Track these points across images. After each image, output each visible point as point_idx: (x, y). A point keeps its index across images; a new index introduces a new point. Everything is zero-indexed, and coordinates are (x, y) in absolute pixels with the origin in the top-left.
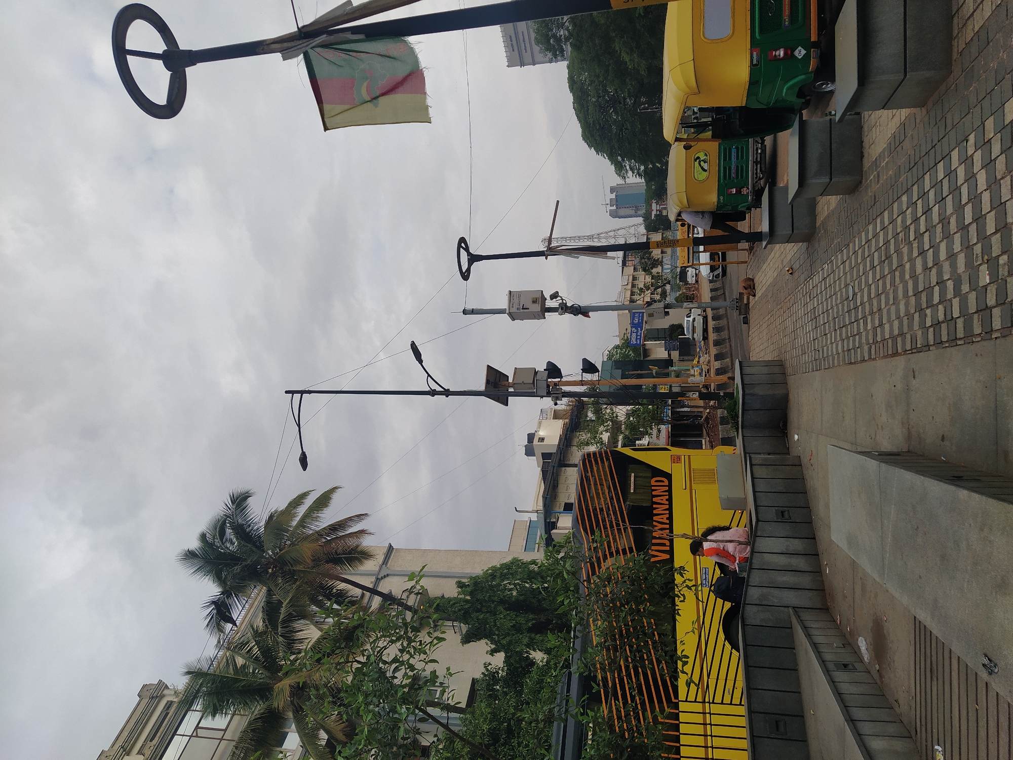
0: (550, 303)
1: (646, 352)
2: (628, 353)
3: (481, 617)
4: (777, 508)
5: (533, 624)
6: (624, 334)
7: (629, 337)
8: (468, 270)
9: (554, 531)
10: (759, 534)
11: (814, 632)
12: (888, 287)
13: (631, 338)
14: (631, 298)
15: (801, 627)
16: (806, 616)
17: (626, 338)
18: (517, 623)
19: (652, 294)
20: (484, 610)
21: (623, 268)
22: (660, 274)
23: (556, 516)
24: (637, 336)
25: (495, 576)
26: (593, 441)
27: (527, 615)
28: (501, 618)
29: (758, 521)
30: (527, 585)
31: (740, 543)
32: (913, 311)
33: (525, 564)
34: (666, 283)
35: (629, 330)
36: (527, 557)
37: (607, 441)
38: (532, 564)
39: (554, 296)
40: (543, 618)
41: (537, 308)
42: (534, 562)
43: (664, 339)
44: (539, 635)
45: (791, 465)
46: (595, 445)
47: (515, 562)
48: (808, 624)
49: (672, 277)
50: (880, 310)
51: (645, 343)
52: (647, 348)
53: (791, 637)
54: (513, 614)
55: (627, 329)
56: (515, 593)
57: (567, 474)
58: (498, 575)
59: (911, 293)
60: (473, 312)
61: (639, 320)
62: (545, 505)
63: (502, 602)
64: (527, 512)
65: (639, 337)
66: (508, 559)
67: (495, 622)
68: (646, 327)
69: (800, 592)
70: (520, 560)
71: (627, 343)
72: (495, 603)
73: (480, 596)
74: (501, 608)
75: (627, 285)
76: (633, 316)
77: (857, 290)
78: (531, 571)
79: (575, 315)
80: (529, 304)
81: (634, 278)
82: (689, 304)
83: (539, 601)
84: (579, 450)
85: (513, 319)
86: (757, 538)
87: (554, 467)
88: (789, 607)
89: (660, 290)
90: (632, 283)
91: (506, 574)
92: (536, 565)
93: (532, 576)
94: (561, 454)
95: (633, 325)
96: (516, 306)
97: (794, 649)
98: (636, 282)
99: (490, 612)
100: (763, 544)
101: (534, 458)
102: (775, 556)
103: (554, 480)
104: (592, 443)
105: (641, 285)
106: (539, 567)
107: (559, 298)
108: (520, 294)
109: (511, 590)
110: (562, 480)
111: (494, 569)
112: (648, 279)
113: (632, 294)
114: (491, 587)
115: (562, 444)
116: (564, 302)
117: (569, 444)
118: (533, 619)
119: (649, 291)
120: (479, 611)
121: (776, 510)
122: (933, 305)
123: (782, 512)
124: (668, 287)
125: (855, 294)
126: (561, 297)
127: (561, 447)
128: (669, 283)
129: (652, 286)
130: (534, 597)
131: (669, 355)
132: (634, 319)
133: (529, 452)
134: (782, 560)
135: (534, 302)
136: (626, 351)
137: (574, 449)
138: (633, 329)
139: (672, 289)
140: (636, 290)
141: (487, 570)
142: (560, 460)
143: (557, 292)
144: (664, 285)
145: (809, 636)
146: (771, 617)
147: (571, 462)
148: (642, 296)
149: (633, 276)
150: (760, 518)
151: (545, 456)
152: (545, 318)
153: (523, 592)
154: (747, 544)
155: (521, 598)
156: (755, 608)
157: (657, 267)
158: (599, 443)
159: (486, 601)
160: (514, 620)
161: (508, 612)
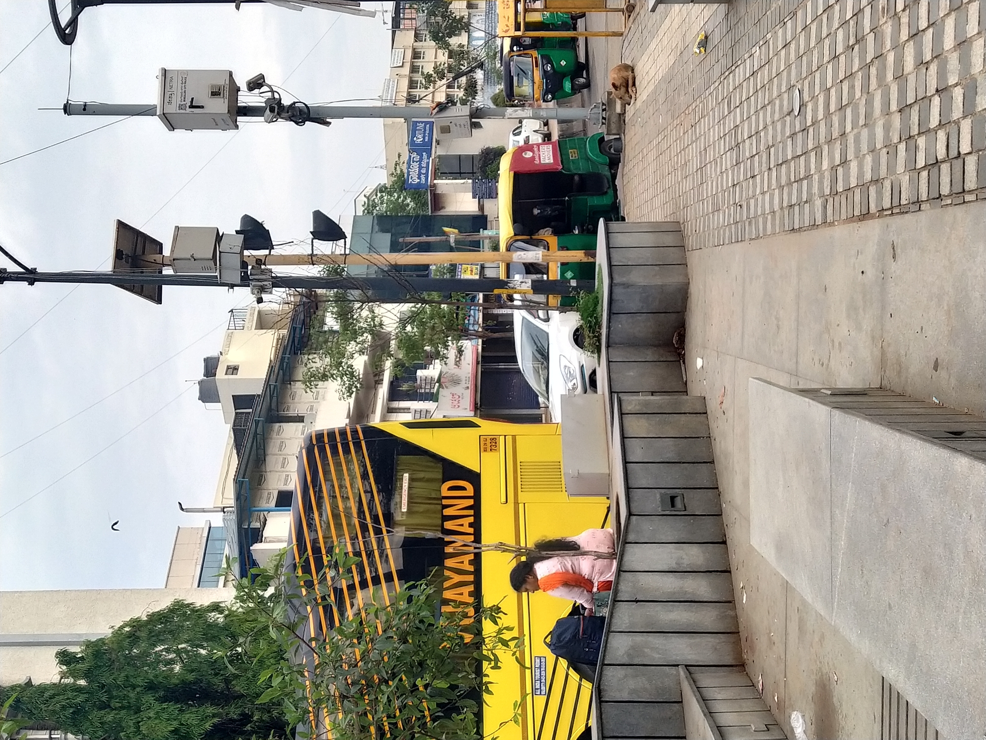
0: (247, 98)
1: (437, 201)
2: (403, 201)
3: (109, 718)
4: (663, 491)
6: (396, 165)
7: (405, 171)
8: (73, 22)
9: (256, 547)
10: (631, 537)
11: (718, 707)
12: (858, 94)
13: (409, 172)
14: (409, 94)
15: (697, 699)
16: (706, 680)
17: (399, 172)
18: (183, 724)
19: (449, 86)
20: (115, 703)
21: (394, 33)
22: (465, 48)
23: (262, 516)
24: (420, 168)
25: (138, 637)
26: (335, 372)
27: (201, 709)
28: (150, 718)
29: (630, 514)
30: (203, 652)
31: (599, 556)
32: (896, 140)
33: (197, 611)
34: (475, 67)
35: (405, 157)
36: (202, 598)
37: (361, 372)
38: (213, 611)
39: (256, 84)
41: (220, 106)
42: (216, 607)
43: (471, 175)
45: (689, 413)
46: (339, 379)
47: (179, 608)
48: (710, 694)
49: (487, 54)
50: (843, 134)
51: (435, 182)
52: (439, 191)
53: (682, 719)
54: (173, 708)
55: (399, 156)
56: (177, 668)
57: (283, 435)
58: (144, 635)
59: (894, 107)
60: (86, 109)
61: (424, 137)
62: (238, 498)
63: (151, 687)
64: (203, 511)
65: (423, 171)
66: (163, 604)
67: (137, 725)
68: (438, 151)
69: (697, 639)
70: (188, 605)
71: (401, 183)
72: (138, 689)
73: (107, 679)
74: (149, 698)
75: (402, 66)
76: (413, 130)
77: (806, 97)
78: (210, 626)
79: (297, 123)
80: (203, 97)
81: (416, 55)
82: (516, 111)
83: (227, 681)
84: (308, 390)
85: (172, 127)
86: (627, 545)
87: (257, 422)
88: (678, 665)
89: (463, 80)
90: (412, 63)
91: (159, 633)
92: (221, 612)
93: (212, 634)
94: (271, 397)
95: (413, 147)
96: (177, 100)
97: (684, 738)
98: (419, 63)
99: (129, 708)
100: (636, 556)
101: (218, 405)
102: (657, 576)
103: (257, 449)
104: (332, 375)
105: (429, 69)
106: (226, 617)
107: (265, 89)
108: (185, 76)
109: (171, 662)
110: (273, 448)
111: (136, 623)
112: (443, 57)
113: (412, 84)
114: (130, 660)
115: (273, 378)
116: (277, 96)
117: (287, 378)
118: (214, 716)
119: (444, 81)
120: (104, 706)
121: (661, 493)
122: (929, 130)
123: (673, 498)
124: (479, 75)
125: (802, 105)
126: (269, 86)
127: (272, 383)
128: (481, 66)
129: (449, 72)
130: (216, 674)
131: (481, 208)
132: (414, 135)
133: (208, 394)
134: (669, 585)
135: (215, 94)
136: (399, 197)
137: (298, 387)
138: (414, 155)
139: (487, 79)
140: (419, 78)
141: (122, 627)
142: (270, 409)
143: (262, 77)
144: (472, 70)
145: (710, 714)
146: (648, 686)
147: (291, 413)
148: (431, 89)
149: (414, 49)
150: (634, 511)
151: (240, 401)
152: (237, 127)
153: (194, 666)
154: (611, 556)
155: (191, 677)
156: (620, 672)
157: (459, 35)
158: (346, 374)
159: (119, 687)
160: (175, 720)
161: (165, 705)
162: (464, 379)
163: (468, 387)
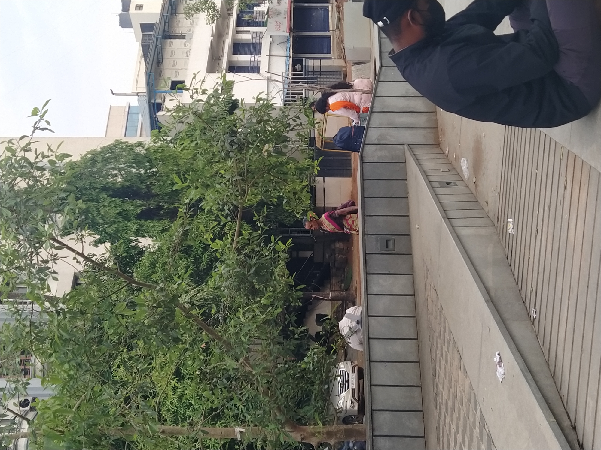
5: (142, 211)
9: (160, 113)
15: (414, 160)
16: (419, 151)
18: (124, 210)
23: (162, 96)
25: (96, 161)
26: (204, 7)
27: (134, 202)
28: (105, 206)
30: (134, 170)
31: (364, 92)
33: (129, 146)
36: (132, 140)
37: (220, 7)
38: (138, 146)
40: (153, 204)
42: (140, 144)
44: (149, 221)
46: (206, 11)
47: (118, 144)
48: (420, 157)
53: (405, 170)
54: (118, 200)
56: (119, 179)
57: (173, 47)
58: (99, 159)
62: (148, 84)
63: (105, 189)
64: (125, 95)
66: (109, 142)
67: (98, 210)
69: (415, 131)
72: (97, 190)
74: (104, 195)
78: (137, 154)
83: (148, 187)
84: (188, 19)
87: (157, 38)
88: (404, 144)
91: (108, 158)
92: (143, 147)
93: (138, 161)
94: (165, 23)
97: (406, 180)
99: (92, 200)
101: (131, 30)
102: (396, 99)
103: (158, 55)
104: (202, 9)
106: (146, 150)
109: (114, 176)
110: (167, 55)
111: (94, 153)
114: (91, 173)
115: (166, 11)
117: (174, 11)
118: (142, 205)
127: (165, 14)
130: (142, 183)
133: (125, 22)
134: (401, 103)
137: (181, 16)
141: (86, 155)
142: (164, 31)
145: (420, 165)
146: (388, 155)
147: (177, 33)
150: (384, 64)
151: (146, 28)
153: (129, 178)
155: (128, 184)
156: (373, 148)
158: (210, 9)
159: (86, 189)
160: (119, 207)
161: (113, 199)
162: (283, 12)
163: (285, 18)
